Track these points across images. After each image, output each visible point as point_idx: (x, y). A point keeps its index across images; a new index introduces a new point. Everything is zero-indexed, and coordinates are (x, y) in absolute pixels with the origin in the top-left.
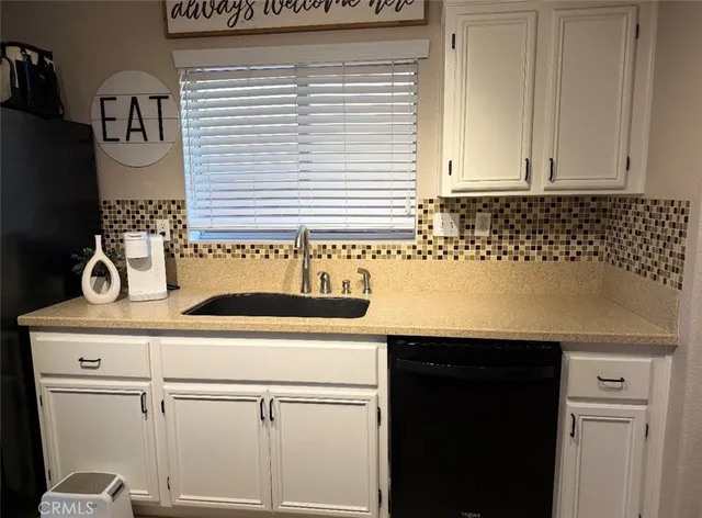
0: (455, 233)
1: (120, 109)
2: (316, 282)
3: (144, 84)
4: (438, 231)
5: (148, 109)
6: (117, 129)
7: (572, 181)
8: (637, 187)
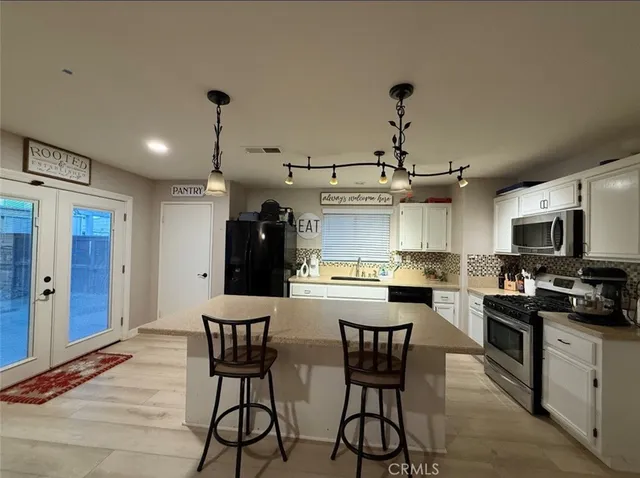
0: (401, 261)
1: (305, 223)
2: (361, 273)
3: (312, 217)
4: (396, 260)
5: (313, 223)
6: (303, 229)
7: (434, 248)
8: (449, 250)
